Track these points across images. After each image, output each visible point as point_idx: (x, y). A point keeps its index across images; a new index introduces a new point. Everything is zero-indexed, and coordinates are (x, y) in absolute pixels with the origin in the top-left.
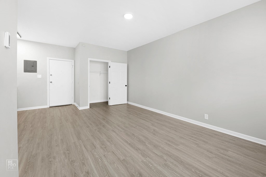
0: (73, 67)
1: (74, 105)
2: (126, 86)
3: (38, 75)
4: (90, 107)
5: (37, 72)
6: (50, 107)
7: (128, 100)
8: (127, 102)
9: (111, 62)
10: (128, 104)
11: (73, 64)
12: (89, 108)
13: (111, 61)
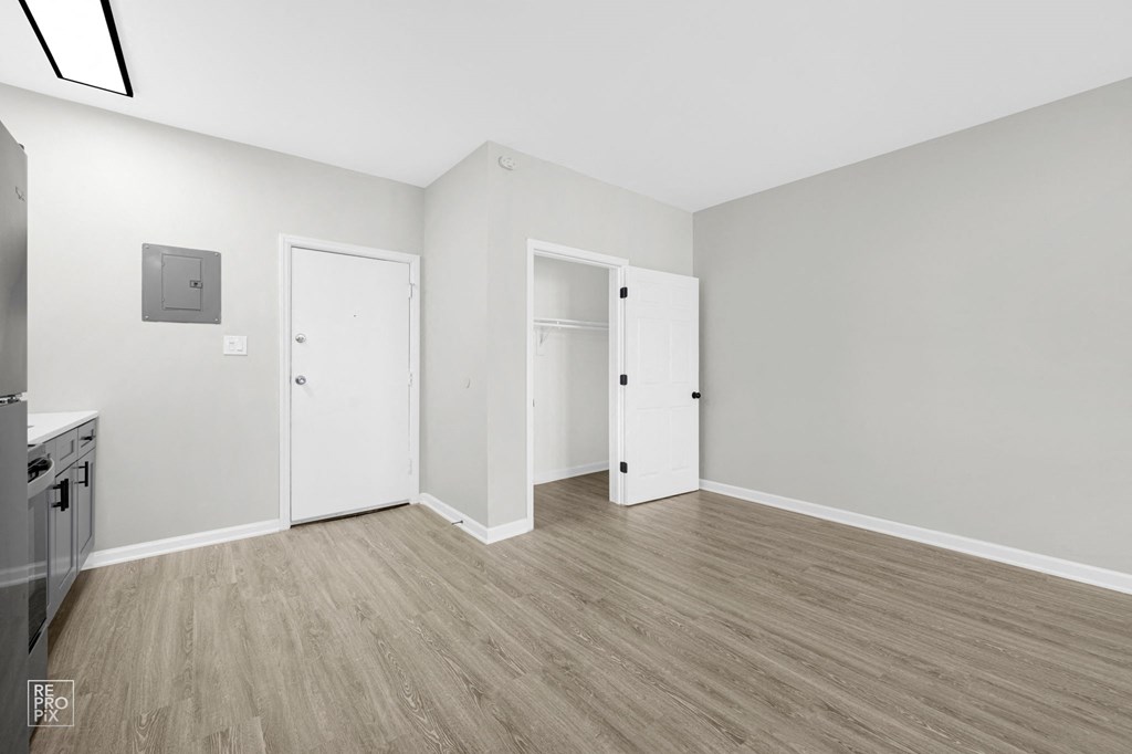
0: (417, 292)
1: (418, 507)
2: (695, 395)
3: (227, 338)
4: (537, 525)
5: (219, 322)
6: (292, 526)
7: (702, 475)
8: (700, 484)
9: (631, 264)
10: (702, 494)
11: (415, 279)
12: (532, 527)
13: (627, 261)
